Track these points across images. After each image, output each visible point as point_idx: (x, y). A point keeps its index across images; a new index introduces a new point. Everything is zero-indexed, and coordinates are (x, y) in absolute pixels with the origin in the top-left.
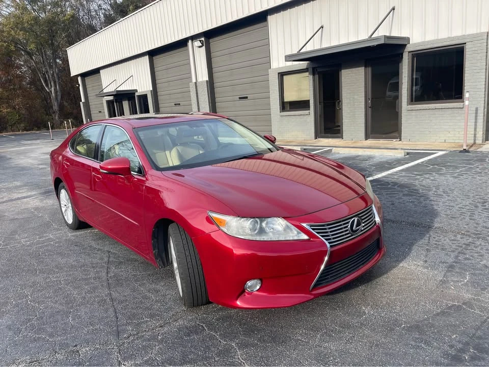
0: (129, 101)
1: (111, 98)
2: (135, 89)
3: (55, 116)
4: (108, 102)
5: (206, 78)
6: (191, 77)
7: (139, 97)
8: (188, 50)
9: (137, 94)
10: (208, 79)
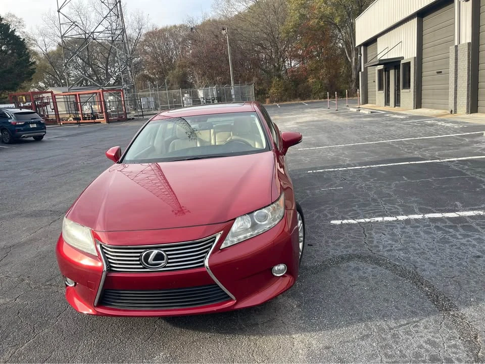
0: (395, 69)
1: (381, 67)
2: (402, 56)
3: (352, 85)
4: (380, 71)
5: (469, 40)
6: (454, 40)
7: (404, 64)
8: (454, 7)
9: (402, 62)
10: (471, 41)
